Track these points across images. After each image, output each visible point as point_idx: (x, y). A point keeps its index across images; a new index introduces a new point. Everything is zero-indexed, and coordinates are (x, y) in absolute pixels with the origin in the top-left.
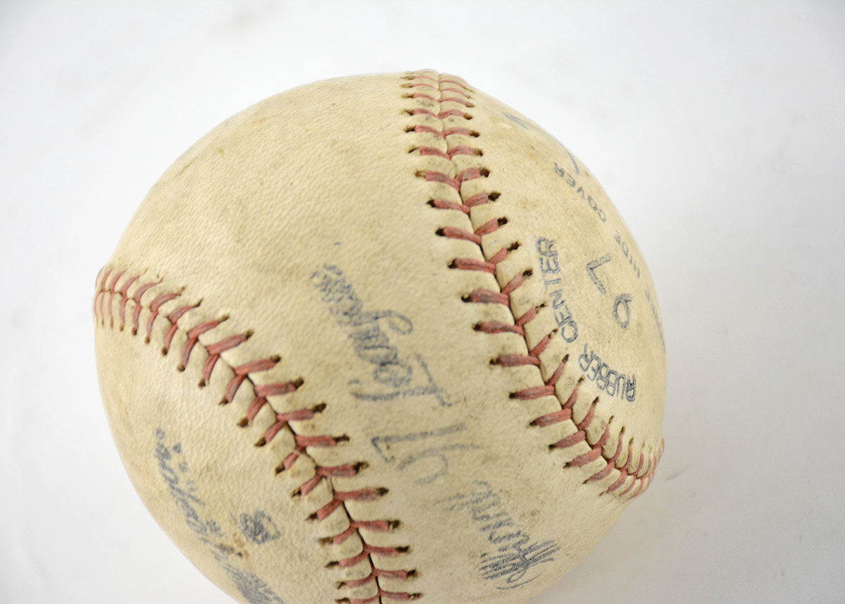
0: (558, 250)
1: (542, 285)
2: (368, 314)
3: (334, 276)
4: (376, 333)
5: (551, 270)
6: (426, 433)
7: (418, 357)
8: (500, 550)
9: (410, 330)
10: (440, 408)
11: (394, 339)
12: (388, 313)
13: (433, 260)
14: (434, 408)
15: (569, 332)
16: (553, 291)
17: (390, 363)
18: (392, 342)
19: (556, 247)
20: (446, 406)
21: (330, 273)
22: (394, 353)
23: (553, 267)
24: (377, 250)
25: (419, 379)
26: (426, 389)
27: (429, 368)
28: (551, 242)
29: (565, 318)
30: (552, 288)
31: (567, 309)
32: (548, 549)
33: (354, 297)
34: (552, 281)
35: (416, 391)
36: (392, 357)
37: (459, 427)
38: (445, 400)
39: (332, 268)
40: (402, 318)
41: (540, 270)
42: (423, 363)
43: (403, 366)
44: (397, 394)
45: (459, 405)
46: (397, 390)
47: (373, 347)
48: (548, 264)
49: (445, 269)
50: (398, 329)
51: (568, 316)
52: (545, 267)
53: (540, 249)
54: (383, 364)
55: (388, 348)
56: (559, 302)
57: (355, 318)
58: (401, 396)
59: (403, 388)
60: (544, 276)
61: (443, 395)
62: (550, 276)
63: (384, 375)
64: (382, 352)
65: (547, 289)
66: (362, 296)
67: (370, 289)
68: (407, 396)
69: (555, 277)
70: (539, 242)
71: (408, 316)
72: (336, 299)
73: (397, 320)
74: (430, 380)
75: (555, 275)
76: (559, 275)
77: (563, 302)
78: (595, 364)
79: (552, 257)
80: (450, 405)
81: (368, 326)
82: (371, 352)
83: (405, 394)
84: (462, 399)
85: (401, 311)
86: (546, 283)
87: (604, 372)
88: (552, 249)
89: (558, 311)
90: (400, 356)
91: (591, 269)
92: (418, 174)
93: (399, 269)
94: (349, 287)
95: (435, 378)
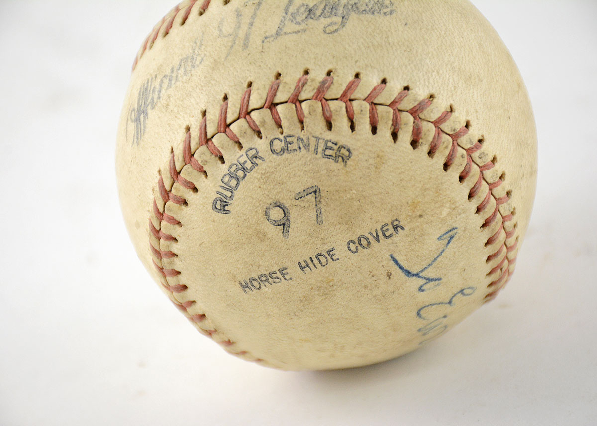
0: (338, 164)
1: (317, 134)
2: (348, 15)
3: (385, 11)
4: (333, 13)
5: (326, 148)
6: (252, 25)
7: (305, 31)
8: (154, 88)
9: (325, 32)
10: (265, 35)
11: (324, 21)
12: (343, 24)
13: (366, 65)
14: (266, 32)
15: (278, 145)
16: (310, 142)
17: (309, 14)
18: (322, 19)
19: (340, 165)
20: (264, 39)
21: (388, 10)
22: (315, 19)
23: (328, 152)
24: (390, 40)
25: (290, 27)
26: (281, 29)
27: (294, 34)
28: (346, 162)
29: (289, 145)
30: (313, 142)
31: (294, 150)
32: (141, 132)
33: (364, 12)
34: (318, 144)
35: (282, 24)
36: (313, 17)
37: (246, 46)
38: (268, 40)
39: (391, 13)
40: (336, 31)
41: (329, 139)
42: (299, 32)
43: (303, 21)
44: (286, 14)
45: (260, 48)
46: (289, 14)
47: (325, 9)
48: (331, 148)
49: (357, 70)
50: (329, 26)
51: (289, 149)
52: (330, 144)
53: (345, 148)
54: (310, 11)
55: (320, 16)
56: (302, 146)
57: (350, 7)
58: (284, 15)
59: (289, 17)
60: (324, 139)
61: (272, 39)
62: (322, 146)
63: (303, 9)
64: (318, 13)
65: (313, 136)
66: (362, 17)
67: (365, 23)
68: (281, 18)
69: (320, 150)
70: (349, 150)
71: (336, 34)
72: (369, 4)
73: (335, 27)
74: (285, 33)
75: (321, 151)
76: (320, 155)
77: (300, 148)
78: (248, 165)
79: (334, 155)
80: (263, 42)
81: (341, 11)
82: (322, 7)
83: (284, 17)
84: (263, 50)
85: (340, 32)
86: (318, 138)
87: (240, 174)
88: (340, 159)
89: (294, 140)
90: (311, 21)
91: (315, 192)
92: (432, 97)
93: (370, 44)
94: (373, 13)
95: (286, 37)
